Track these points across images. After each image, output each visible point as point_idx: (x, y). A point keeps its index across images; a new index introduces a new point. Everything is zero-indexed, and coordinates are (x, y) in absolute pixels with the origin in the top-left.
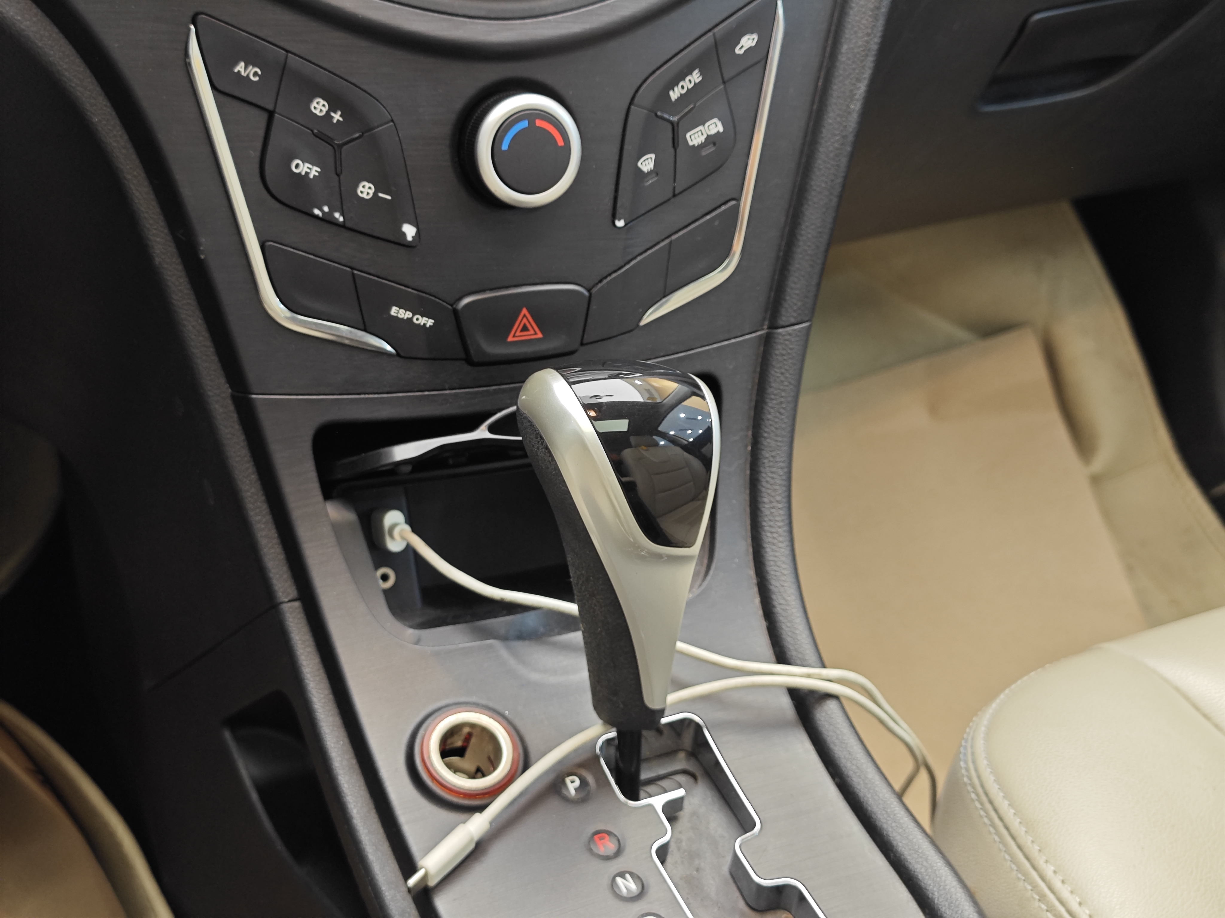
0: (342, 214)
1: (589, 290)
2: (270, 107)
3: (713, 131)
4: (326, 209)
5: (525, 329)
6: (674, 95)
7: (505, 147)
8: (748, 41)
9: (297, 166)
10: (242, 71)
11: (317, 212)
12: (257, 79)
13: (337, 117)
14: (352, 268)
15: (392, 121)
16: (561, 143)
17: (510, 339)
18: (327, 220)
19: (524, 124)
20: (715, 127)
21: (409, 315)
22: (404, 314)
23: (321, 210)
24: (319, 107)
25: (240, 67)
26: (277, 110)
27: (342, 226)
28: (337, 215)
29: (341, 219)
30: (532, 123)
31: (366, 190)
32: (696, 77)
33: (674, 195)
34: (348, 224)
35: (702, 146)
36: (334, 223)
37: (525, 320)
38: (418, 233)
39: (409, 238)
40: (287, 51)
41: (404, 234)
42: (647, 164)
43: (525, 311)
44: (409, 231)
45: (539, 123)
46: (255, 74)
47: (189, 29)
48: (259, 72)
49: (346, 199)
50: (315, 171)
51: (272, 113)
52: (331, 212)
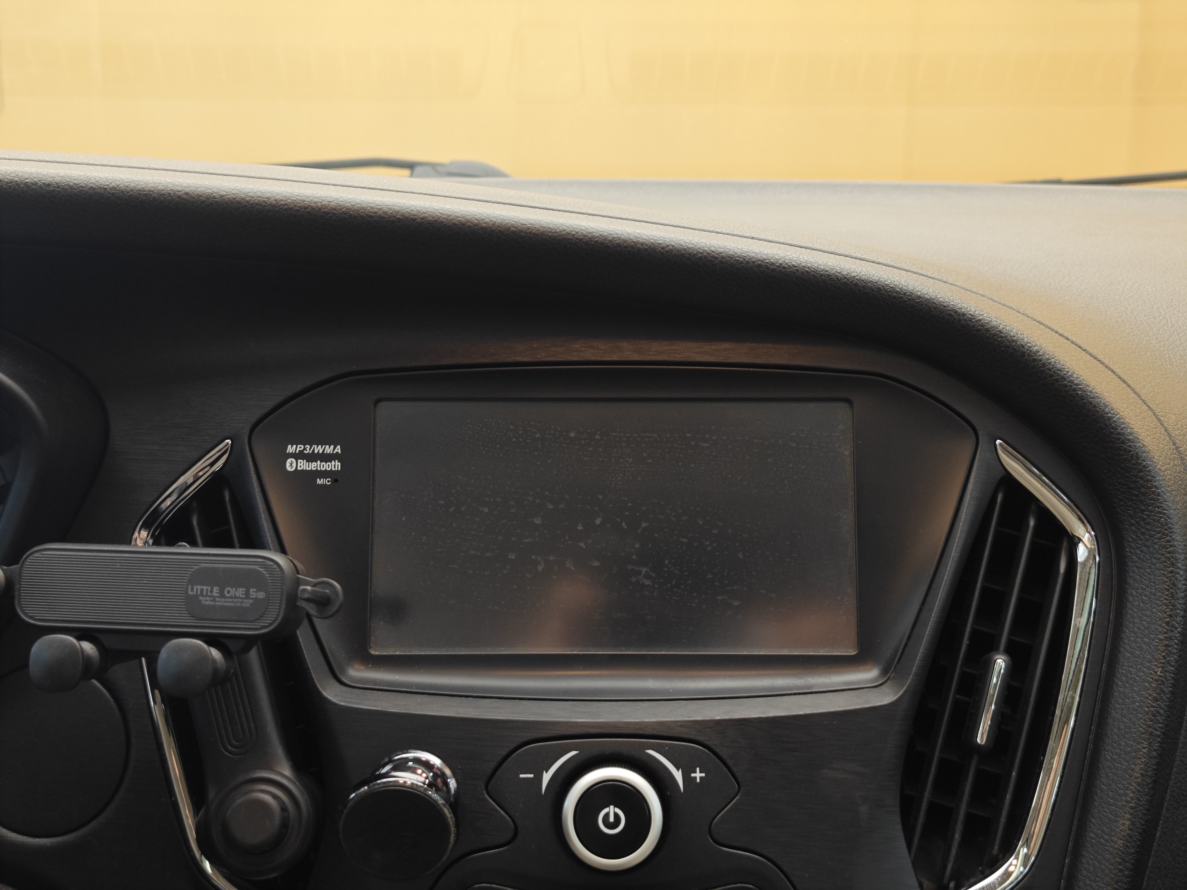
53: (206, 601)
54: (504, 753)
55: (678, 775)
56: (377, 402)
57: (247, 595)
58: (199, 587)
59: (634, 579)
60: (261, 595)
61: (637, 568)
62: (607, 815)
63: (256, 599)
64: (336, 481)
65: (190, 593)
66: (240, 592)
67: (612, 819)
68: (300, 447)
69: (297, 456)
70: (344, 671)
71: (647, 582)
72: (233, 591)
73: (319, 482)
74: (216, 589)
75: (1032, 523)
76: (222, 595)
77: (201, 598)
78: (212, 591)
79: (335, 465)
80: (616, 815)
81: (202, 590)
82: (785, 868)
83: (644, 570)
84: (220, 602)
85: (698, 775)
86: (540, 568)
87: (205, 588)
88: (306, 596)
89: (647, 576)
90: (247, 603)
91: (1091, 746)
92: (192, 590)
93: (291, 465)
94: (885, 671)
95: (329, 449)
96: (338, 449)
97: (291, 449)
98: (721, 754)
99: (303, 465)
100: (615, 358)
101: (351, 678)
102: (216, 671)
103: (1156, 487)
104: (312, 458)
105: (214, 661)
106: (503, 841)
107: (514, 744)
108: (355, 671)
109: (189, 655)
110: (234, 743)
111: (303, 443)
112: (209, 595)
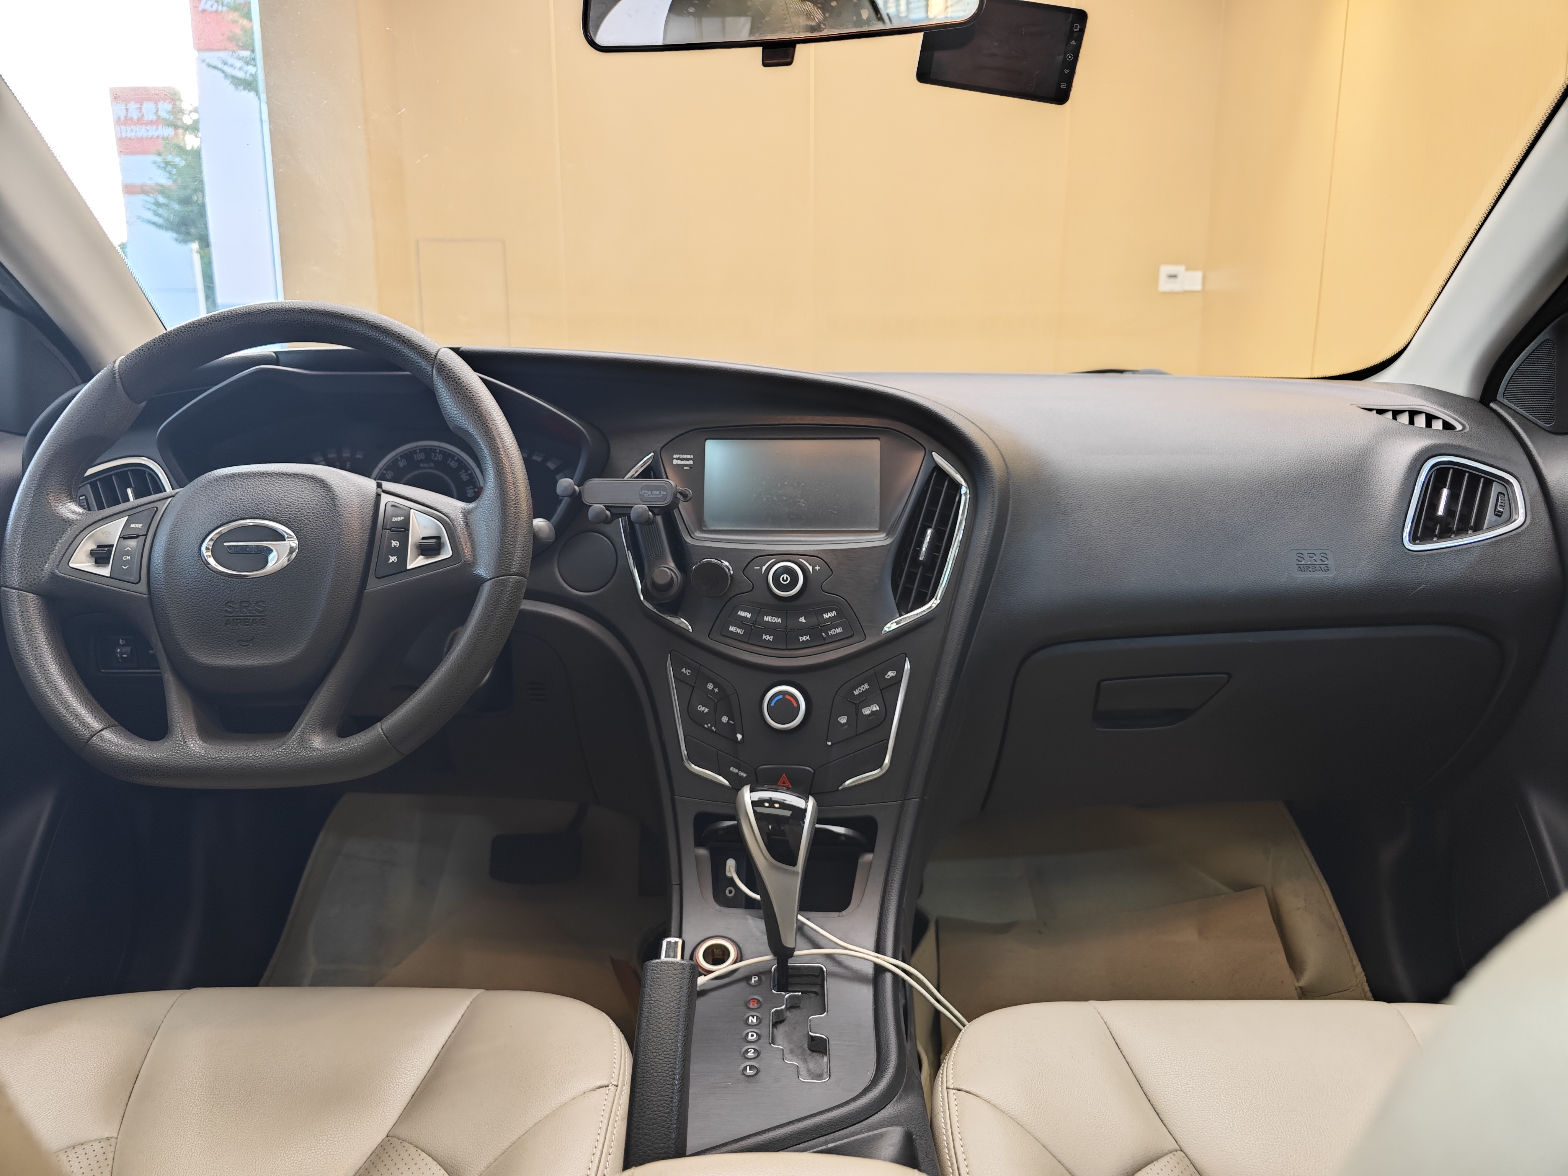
0: (715, 728)
1: (815, 771)
2: (693, 685)
3: (875, 709)
4: (709, 725)
5: (784, 782)
6: (856, 692)
7: (772, 704)
8: (891, 674)
9: (700, 708)
11: (706, 726)
12: (689, 674)
13: (716, 690)
14: (718, 749)
15: (736, 693)
16: (795, 705)
17: (778, 784)
18: (709, 729)
19: (781, 697)
20: (875, 708)
22: (736, 771)
23: (707, 725)
24: (710, 686)
25: (684, 670)
26: (695, 686)
27: (715, 732)
28: (713, 728)
29: (715, 730)
30: (784, 697)
31: (725, 719)
32: (866, 686)
33: (856, 735)
34: (717, 732)
35: (869, 715)
36: (712, 731)
37: (784, 779)
38: (743, 737)
39: (739, 740)
40: (701, 665)
41: (737, 738)
42: (843, 720)
43: (784, 775)
44: (739, 737)
45: (787, 697)
46: (689, 673)
47: (668, 656)
48: (690, 672)
49: (717, 722)
50: (706, 710)
51: (693, 687)
52: (711, 726)
53: (646, 496)
54: (750, 560)
55: (810, 568)
56: (706, 440)
57: (660, 493)
58: (644, 491)
59: (798, 504)
60: (665, 493)
61: (799, 500)
62: (783, 578)
63: (663, 495)
64: (691, 468)
65: (641, 493)
66: (658, 492)
67: (785, 579)
68: (678, 456)
69: (677, 459)
70: (693, 534)
71: (803, 505)
72: (655, 492)
73: (685, 468)
74: (650, 492)
75: (946, 483)
76: (652, 494)
77: (645, 495)
78: (648, 492)
79: (691, 462)
80: (787, 578)
81: (645, 493)
82: (848, 601)
83: (802, 500)
84: (651, 496)
85: (817, 568)
86: (764, 500)
87: (646, 491)
88: (679, 491)
89: (803, 503)
90: (660, 496)
91: (963, 562)
93: (675, 462)
94: (887, 535)
95: (689, 457)
96: (692, 457)
97: (675, 456)
98: (826, 561)
99: (679, 462)
100: (792, 423)
101: (695, 536)
102: (649, 518)
103: (988, 467)
104: (682, 459)
105: (649, 515)
106: (749, 590)
107: (753, 558)
108: (698, 534)
109: (640, 510)
110: (655, 555)
111: (680, 454)
112: (647, 494)
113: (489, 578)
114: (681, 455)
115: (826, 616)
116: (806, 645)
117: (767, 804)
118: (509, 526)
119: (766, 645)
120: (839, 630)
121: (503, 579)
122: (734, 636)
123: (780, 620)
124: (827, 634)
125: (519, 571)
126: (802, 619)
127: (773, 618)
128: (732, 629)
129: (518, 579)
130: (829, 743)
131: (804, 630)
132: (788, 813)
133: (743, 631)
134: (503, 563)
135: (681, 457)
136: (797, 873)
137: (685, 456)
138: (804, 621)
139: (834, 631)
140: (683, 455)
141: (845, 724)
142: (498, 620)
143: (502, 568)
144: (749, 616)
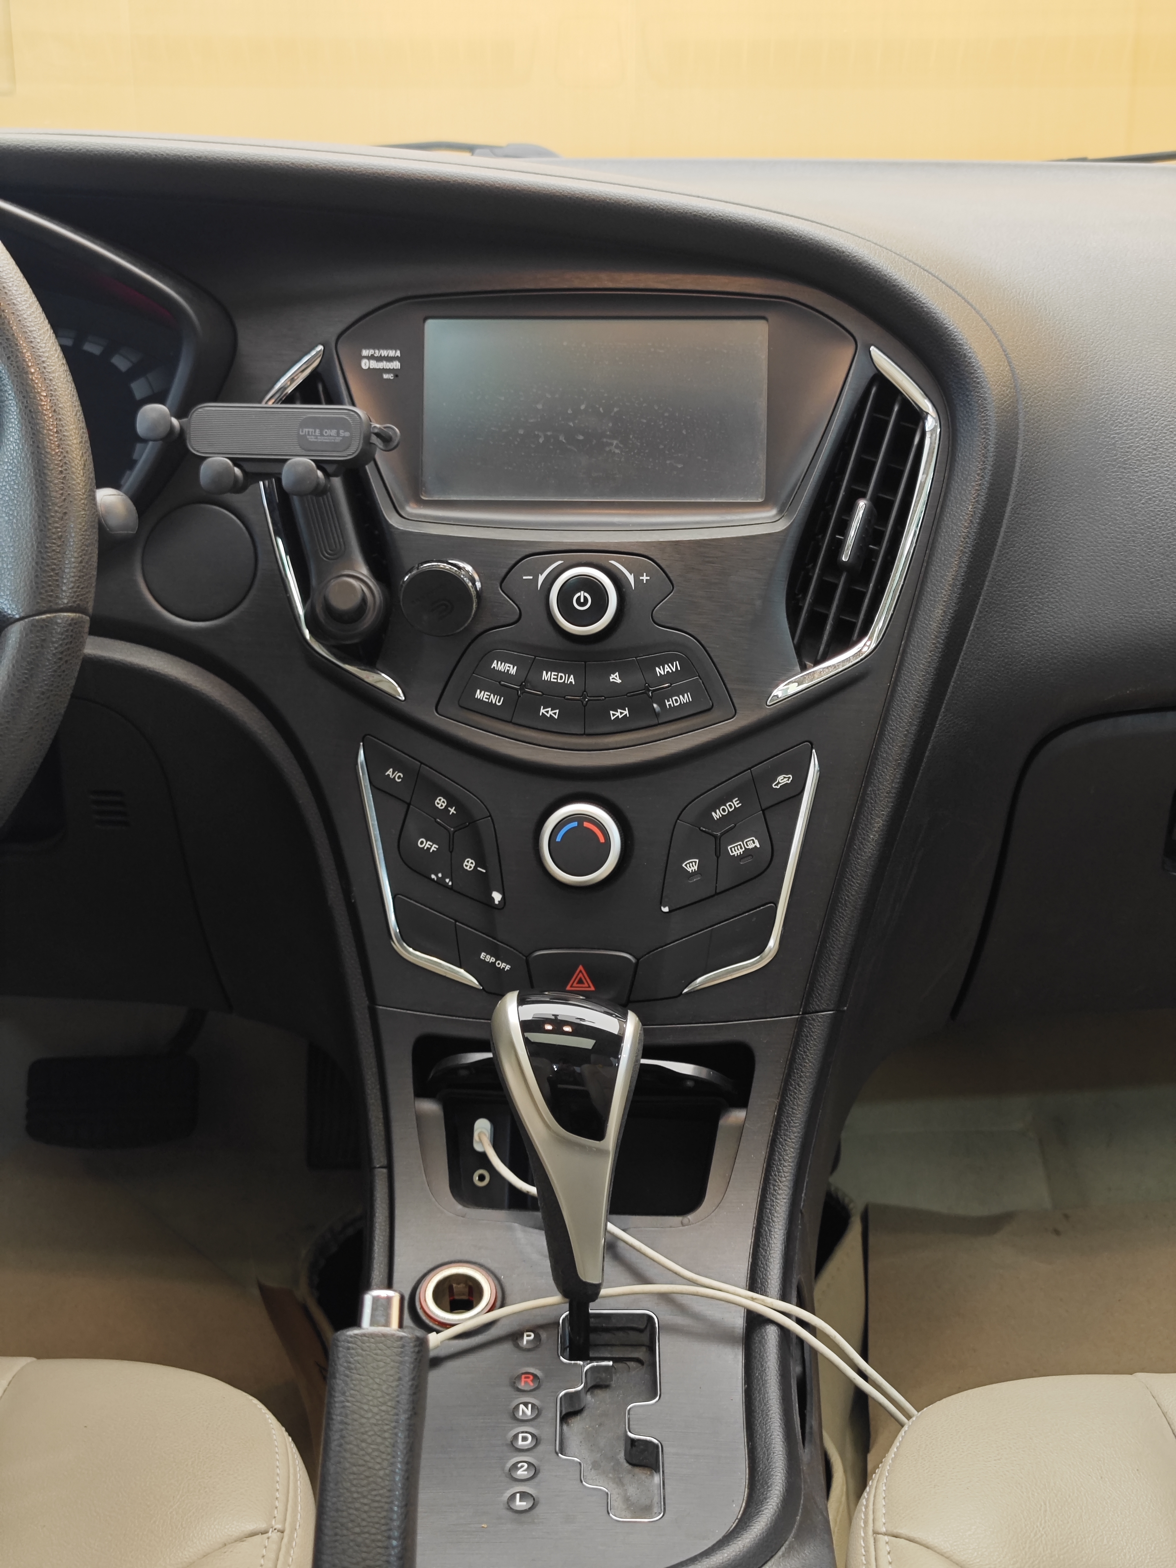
0: (451, 880)
1: (638, 960)
2: (408, 801)
3: (751, 846)
4: (440, 875)
5: (580, 982)
6: (717, 815)
7: (558, 839)
8: (783, 780)
9: (422, 843)
10: (391, 774)
11: (433, 876)
12: (400, 780)
13: (452, 811)
14: (456, 921)
15: (490, 816)
16: (602, 840)
17: (568, 988)
18: (440, 883)
19: (575, 824)
20: (753, 843)
21: (493, 960)
22: (490, 959)
23: (437, 876)
24: (441, 803)
25: (390, 772)
26: (412, 803)
27: (451, 888)
28: (447, 880)
29: (450, 884)
30: (580, 824)
31: (469, 864)
32: (736, 803)
33: (717, 894)
34: (455, 888)
35: (741, 857)
36: (446, 886)
37: (581, 975)
38: (504, 898)
39: (497, 902)
40: (422, 763)
41: (493, 899)
42: (691, 866)
43: (581, 967)
44: (497, 897)
45: (586, 824)
46: (399, 777)
47: (360, 745)
48: (402, 776)
49: (455, 870)
50: (434, 847)
51: (409, 805)
52: (444, 877)
53: (311, 439)
54: (513, 562)
55: (631, 578)
56: (426, 319)
57: (338, 434)
58: (307, 430)
59: (607, 449)
60: (347, 434)
61: (609, 441)
62: (579, 598)
63: (344, 437)
64: (396, 376)
66: (333, 432)
67: (582, 600)
68: (371, 352)
69: (369, 357)
70: (403, 508)
71: (617, 451)
72: (329, 432)
73: (386, 376)
74: (318, 431)
75: (896, 408)
76: (322, 435)
77: (308, 437)
78: (315, 432)
79: (396, 365)
80: (585, 597)
81: (308, 432)
82: (703, 642)
83: (615, 442)
84: (320, 439)
85: (645, 578)
86: (541, 441)
87: (311, 430)
88: (376, 431)
89: (617, 447)
90: (338, 440)
91: (925, 564)
92: (302, 432)
93: (365, 364)
94: (781, 511)
95: (392, 353)
96: (398, 353)
97: (365, 353)
98: (661, 564)
99: (374, 364)
100: (596, 286)
101: (409, 514)
102: (318, 484)
104: (380, 359)
105: (318, 477)
106: (512, 621)
107: (519, 557)
108: (412, 509)
109: (300, 469)
110: (329, 551)
111: (374, 349)
112: (313, 435)
113: (17, 616)
114: (377, 351)
115: (659, 671)
116: (622, 727)
117: (549, 1027)
118: (52, 516)
119: (547, 727)
120: (685, 698)
121: (43, 620)
122: (486, 710)
123: (572, 679)
124: (662, 705)
125: (74, 602)
126: (615, 678)
127: (560, 674)
128: (480, 695)
129: (72, 619)
130: (666, 909)
131: (618, 698)
132: (588, 1043)
133: (502, 698)
134: (43, 587)
135: (377, 354)
136: (603, 1152)
137: (384, 353)
138: (619, 681)
139: (676, 700)
140: (381, 351)
141: (694, 873)
142: (38, 698)
143: (42, 599)
144: (513, 670)
